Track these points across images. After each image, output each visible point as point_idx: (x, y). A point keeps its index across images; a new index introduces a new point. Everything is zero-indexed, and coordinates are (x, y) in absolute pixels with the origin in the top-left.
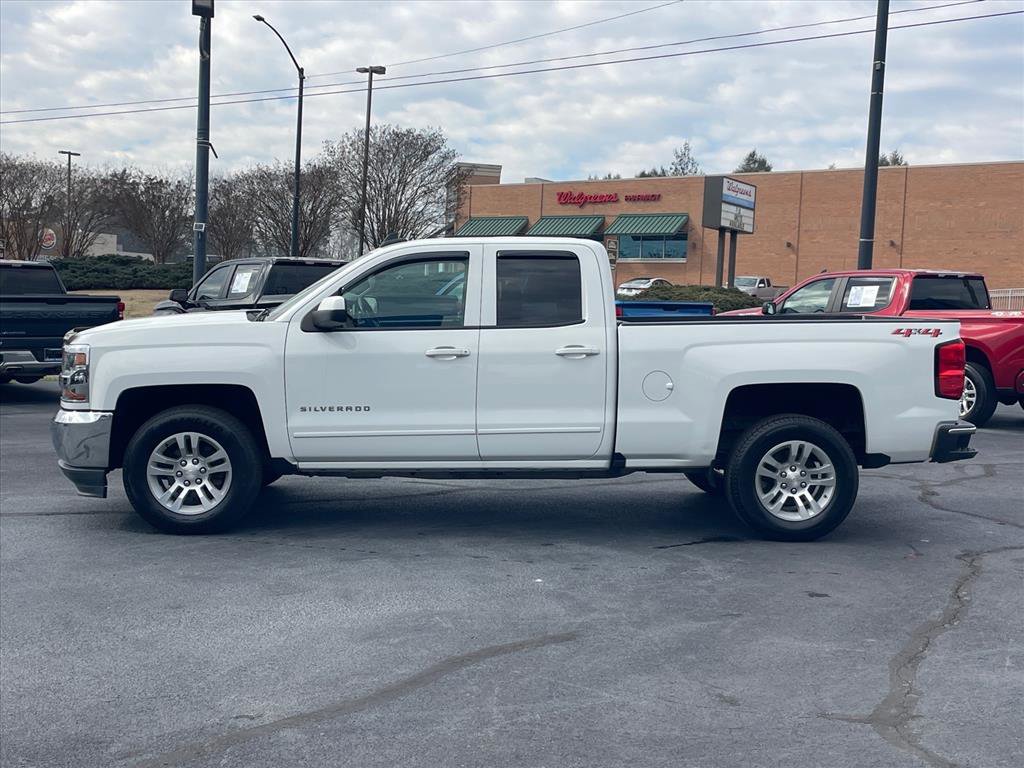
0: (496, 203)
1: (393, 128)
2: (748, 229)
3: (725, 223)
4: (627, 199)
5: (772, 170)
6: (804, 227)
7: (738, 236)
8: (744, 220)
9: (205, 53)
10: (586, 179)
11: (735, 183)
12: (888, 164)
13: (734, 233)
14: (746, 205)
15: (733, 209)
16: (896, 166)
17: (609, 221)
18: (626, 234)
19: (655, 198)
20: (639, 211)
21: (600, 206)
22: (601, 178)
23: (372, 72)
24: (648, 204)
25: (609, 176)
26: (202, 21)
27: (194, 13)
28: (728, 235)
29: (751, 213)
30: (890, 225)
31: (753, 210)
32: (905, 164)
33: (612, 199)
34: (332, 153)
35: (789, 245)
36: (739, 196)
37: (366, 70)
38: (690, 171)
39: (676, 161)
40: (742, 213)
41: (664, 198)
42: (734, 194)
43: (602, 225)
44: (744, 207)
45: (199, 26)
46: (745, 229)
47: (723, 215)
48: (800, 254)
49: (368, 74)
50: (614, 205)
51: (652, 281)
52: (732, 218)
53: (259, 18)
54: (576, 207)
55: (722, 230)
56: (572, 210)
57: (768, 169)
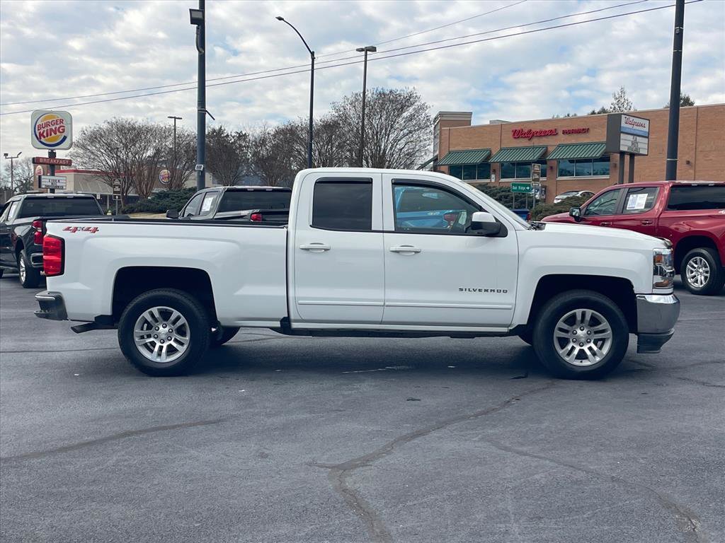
0: (468, 139)
1: (380, 90)
2: (642, 152)
3: (622, 149)
4: (564, 132)
5: (695, 105)
6: (699, 149)
7: (635, 157)
8: (640, 145)
9: (201, 49)
10: (551, 118)
11: (631, 119)
13: (632, 155)
14: (641, 133)
15: (631, 137)
17: (550, 149)
18: (563, 159)
19: (585, 131)
20: (573, 141)
21: (544, 139)
22: (562, 117)
23: (367, 50)
24: (579, 135)
25: (568, 115)
26: (198, 28)
27: (192, 23)
28: (627, 158)
29: (646, 140)
31: (648, 137)
33: (553, 133)
34: (338, 111)
35: (688, 163)
36: (635, 127)
37: (362, 50)
38: (626, 109)
39: (615, 102)
40: (638, 141)
41: (591, 131)
42: (631, 126)
43: (545, 153)
44: (639, 136)
45: (195, 32)
46: (641, 152)
47: (622, 142)
48: (697, 169)
49: (363, 53)
50: (554, 137)
51: (580, 193)
52: (630, 144)
53: (280, 19)
54: (526, 140)
55: (622, 154)
56: (523, 143)
57: (692, 104)
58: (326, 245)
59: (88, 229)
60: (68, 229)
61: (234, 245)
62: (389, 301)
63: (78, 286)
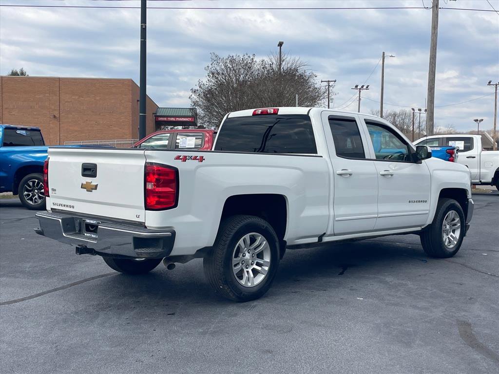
12: (18, 75)
16: (23, 76)
30: (53, 107)
32: (28, 76)
58: (350, 171)
59: (195, 158)
60: (178, 158)
61: (299, 172)
62: (381, 213)
63: (190, 218)
